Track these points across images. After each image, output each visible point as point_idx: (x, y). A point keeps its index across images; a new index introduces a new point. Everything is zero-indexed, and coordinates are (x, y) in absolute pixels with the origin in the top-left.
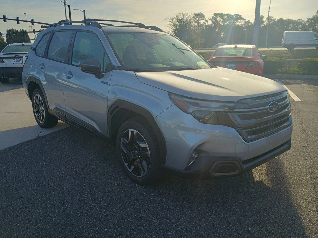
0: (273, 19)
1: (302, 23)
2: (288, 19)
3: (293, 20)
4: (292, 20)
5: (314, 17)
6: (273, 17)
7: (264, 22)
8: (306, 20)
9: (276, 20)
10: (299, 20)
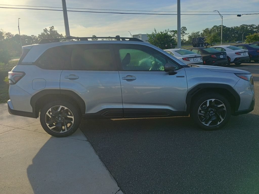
0: (11, 35)
1: (35, 38)
2: (24, 35)
3: (28, 35)
4: (26, 36)
5: (42, 34)
6: (11, 33)
7: (4, 37)
8: (37, 36)
9: (14, 36)
10: (32, 36)
